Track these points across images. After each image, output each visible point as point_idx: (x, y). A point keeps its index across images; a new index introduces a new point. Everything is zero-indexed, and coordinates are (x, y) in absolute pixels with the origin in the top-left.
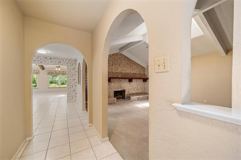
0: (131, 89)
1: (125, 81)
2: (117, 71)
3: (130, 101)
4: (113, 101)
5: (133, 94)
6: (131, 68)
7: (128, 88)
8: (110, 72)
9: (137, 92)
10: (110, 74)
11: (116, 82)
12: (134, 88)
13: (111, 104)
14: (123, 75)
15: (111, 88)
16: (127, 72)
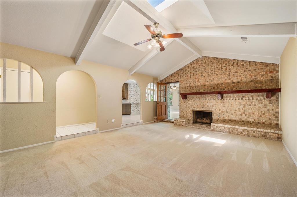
0: (227, 112)
1: (212, 97)
2: (198, 84)
3: (210, 129)
4: (182, 122)
5: (230, 120)
6: (227, 73)
7: (220, 110)
8: (188, 87)
9: (244, 118)
10: (188, 89)
11: (196, 99)
12: (233, 111)
13: (179, 125)
14: (208, 88)
15: (189, 107)
16: (216, 82)
